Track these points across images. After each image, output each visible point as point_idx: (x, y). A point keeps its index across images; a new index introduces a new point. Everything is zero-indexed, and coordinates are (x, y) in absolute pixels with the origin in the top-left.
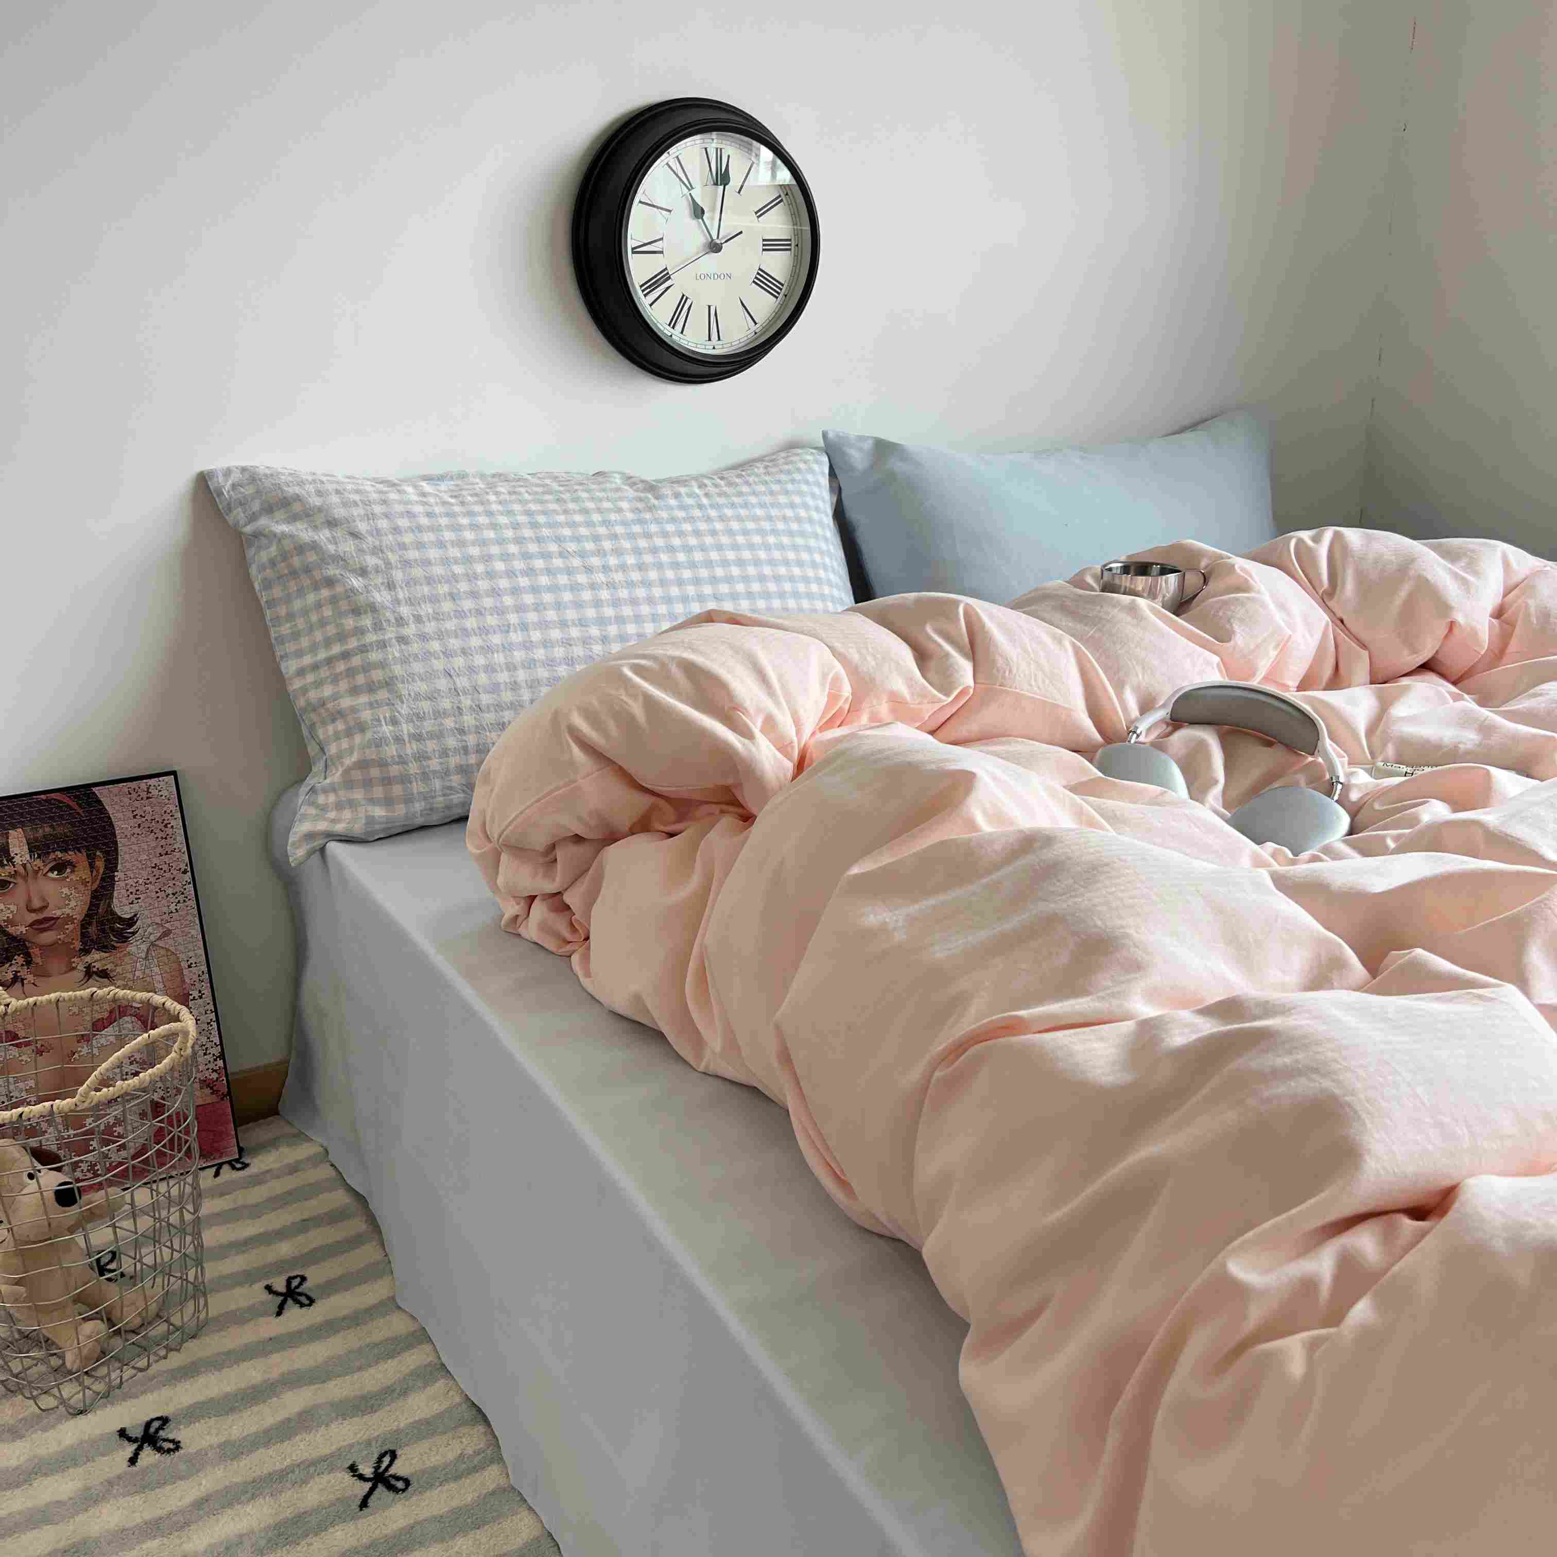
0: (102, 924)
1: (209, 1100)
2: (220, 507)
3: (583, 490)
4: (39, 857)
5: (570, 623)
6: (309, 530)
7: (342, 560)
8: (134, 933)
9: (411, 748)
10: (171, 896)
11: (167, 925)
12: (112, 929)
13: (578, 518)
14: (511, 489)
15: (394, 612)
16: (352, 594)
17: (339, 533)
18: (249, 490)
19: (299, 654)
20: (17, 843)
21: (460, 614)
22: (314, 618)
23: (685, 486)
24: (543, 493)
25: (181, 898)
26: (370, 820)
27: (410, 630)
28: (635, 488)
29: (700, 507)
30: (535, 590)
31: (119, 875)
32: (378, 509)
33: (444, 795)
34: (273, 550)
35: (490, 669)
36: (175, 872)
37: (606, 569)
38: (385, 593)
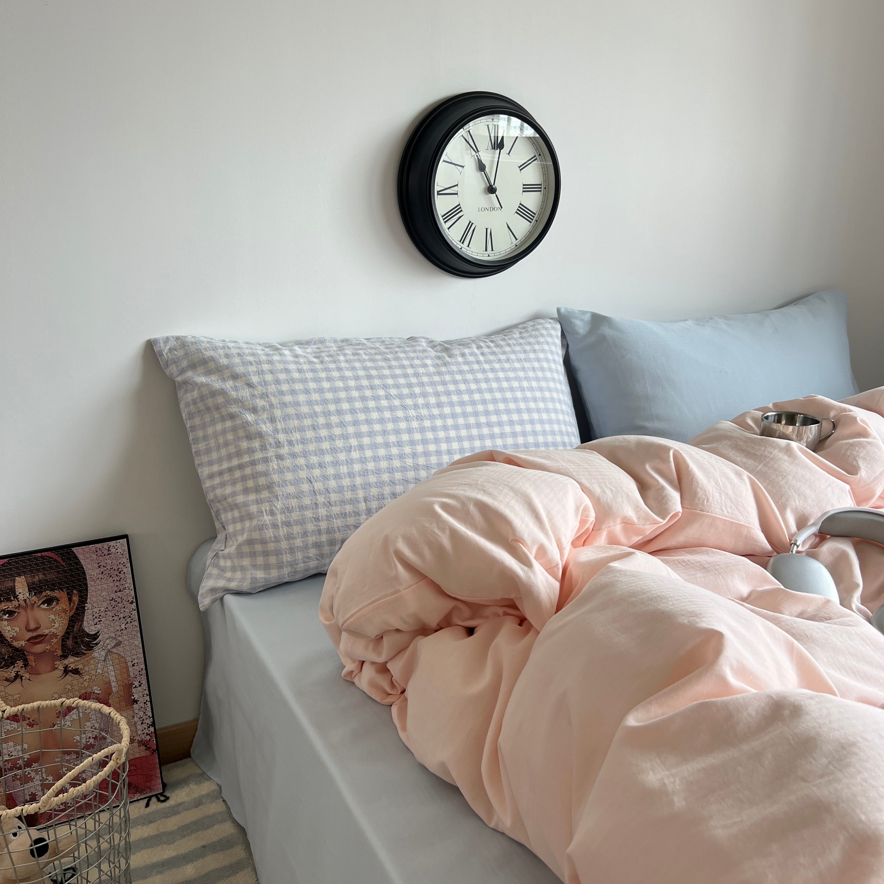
0: (75, 638)
1: (143, 754)
2: (161, 363)
3: (401, 352)
4: (35, 595)
5: (392, 445)
6: (220, 381)
7: (241, 402)
8: (97, 644)
9: (283, 531)
10: (122, 619)
11: (120, 638)
12: (82, 642)
13: (398, 372)
14: (353, 351)
15: (274, 438)
16: (247, 425)
17: (239, 384)
18: (180, 353)
19: (211, 463)
20: (21, 585)
21: (319, 439)
22: (221, 440)
23: (469, 347)
24: (376, 354)
25: (129, 620)
26: (254, 580)
27: (285, 451)
28: (435, 349)
29: (478, 362)
30: (368, 422)
31: (88, 605)
32: (266, 367)
33: (304, 563)
34: (195, 393)
35: (337, 477)
36: (125, 603)
37: (416, 407)
38: (268, 425)
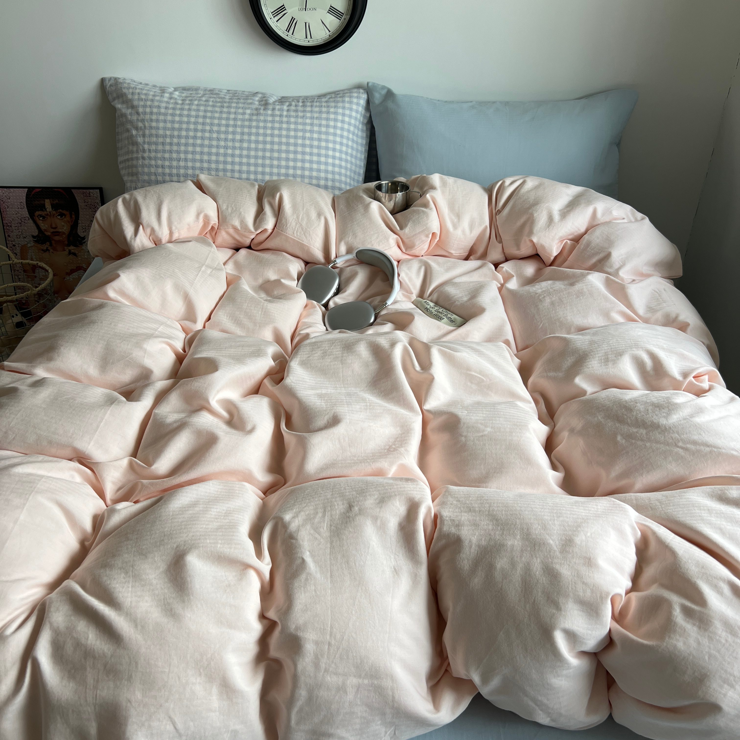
0: (74, 237)
2: (106, 93)
4: (55, 210)
5: (204, 161)
6: (126, 108)
7: (132, 122)
8: (84, 242)
12: (77, 240)
13: (225, 116)
14: (208, 99)
15: (143, 147)
16: (132, 137)
17: (133, 111)
19: (121, 155)
20: (48, 204)
21: (164, 151)
23: (282, 104)
27: (146, 155)
28: (260, 103)
30: (194, 145)
31: (80, 221)
32: (149, 103)
38: (142, 138)
